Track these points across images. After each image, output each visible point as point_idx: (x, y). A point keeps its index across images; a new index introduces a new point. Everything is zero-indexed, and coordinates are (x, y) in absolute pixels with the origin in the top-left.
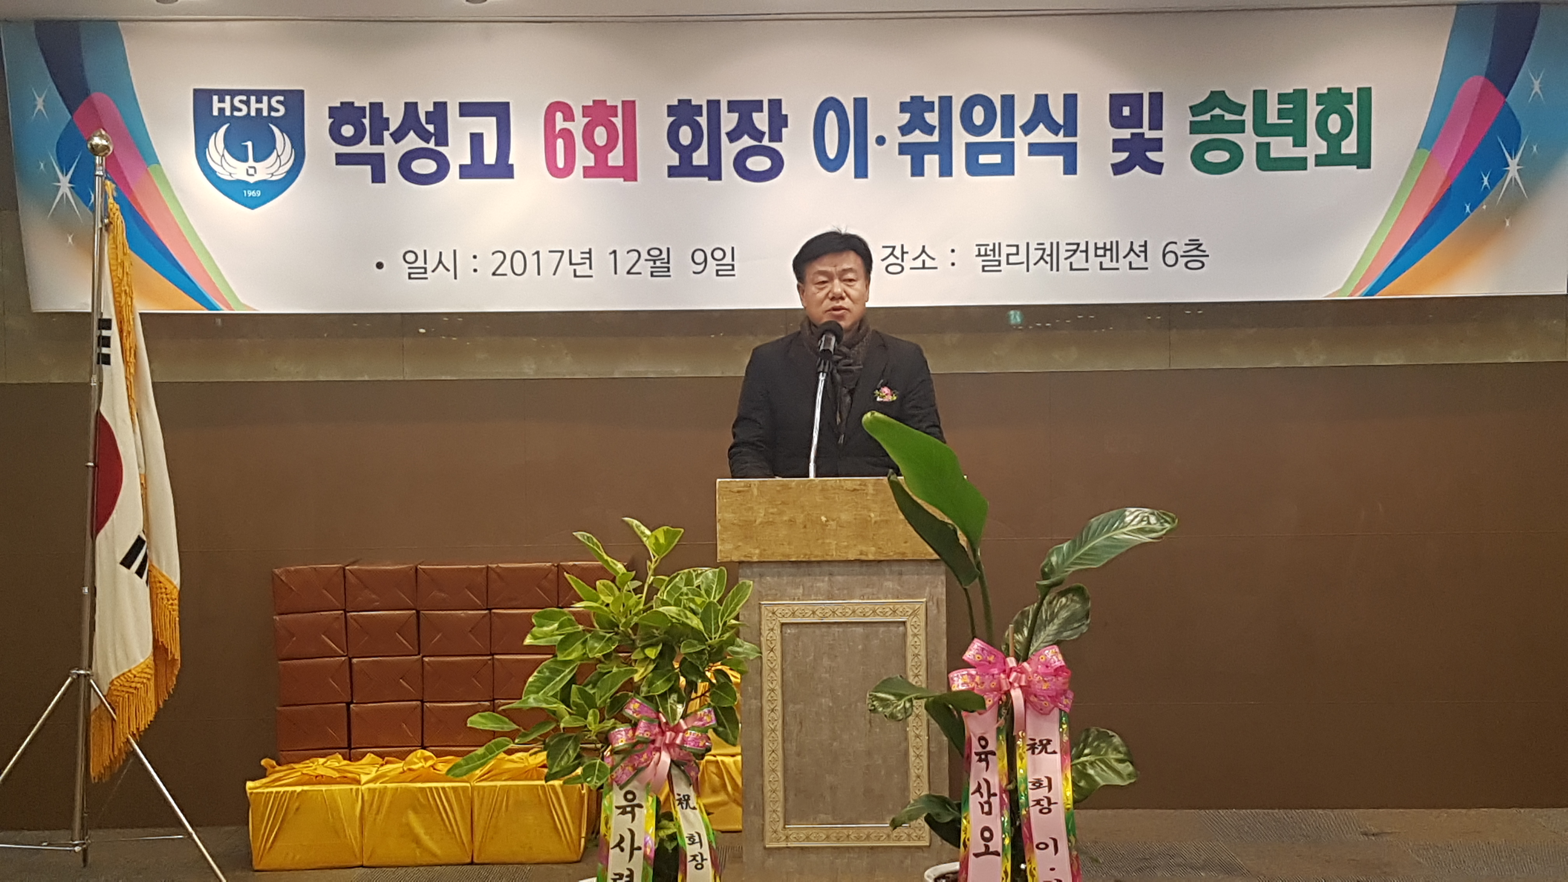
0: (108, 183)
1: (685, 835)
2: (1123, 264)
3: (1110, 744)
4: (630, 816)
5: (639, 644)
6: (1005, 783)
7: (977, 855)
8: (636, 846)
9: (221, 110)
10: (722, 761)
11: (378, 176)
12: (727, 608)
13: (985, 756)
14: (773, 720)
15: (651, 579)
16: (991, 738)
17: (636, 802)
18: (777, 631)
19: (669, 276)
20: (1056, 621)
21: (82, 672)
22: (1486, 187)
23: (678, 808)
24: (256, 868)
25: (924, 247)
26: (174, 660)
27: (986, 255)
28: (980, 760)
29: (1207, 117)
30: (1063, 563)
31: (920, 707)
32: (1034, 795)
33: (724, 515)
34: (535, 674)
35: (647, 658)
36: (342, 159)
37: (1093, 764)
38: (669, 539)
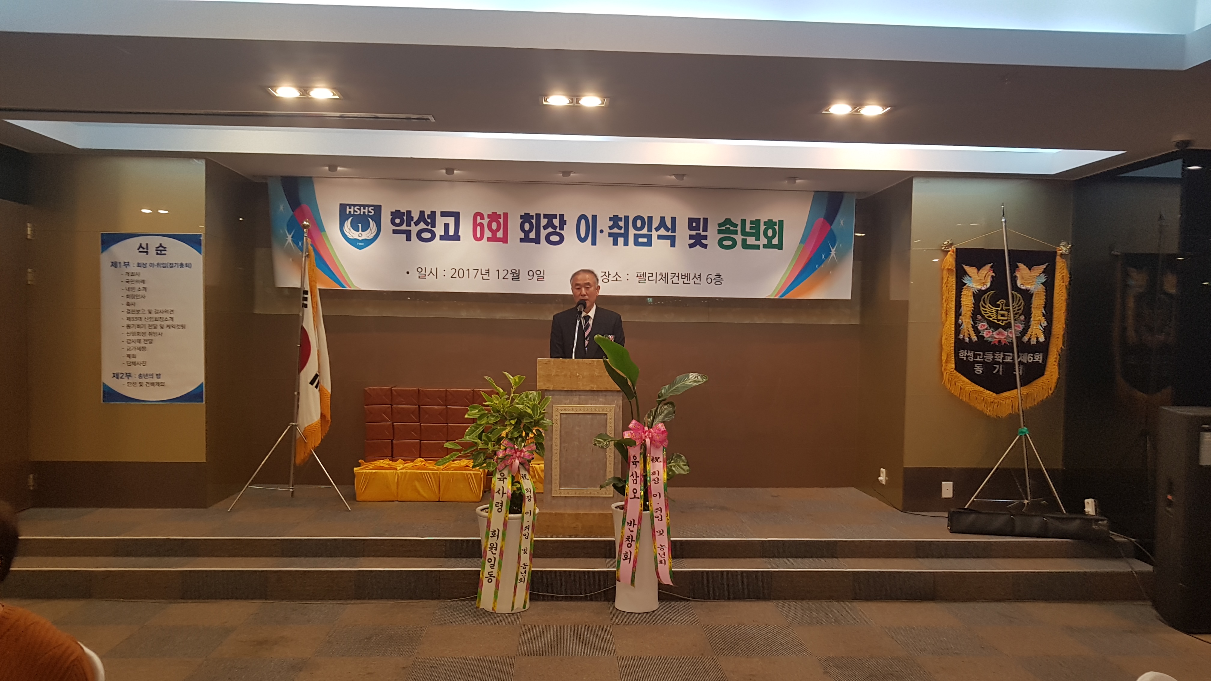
0: (309, 239)
1: (525, 489)
2: (692, 282)
3: (681, 459)
4: (502, 481)
5: (508, 418)
6: (642, 472)
7: (631, 498)
8: (504, 492)
9: (350, 212)
11: (409, 239)
12: (541, 406)
13: (635, 463)
14: (556, 449)
15: (512, 395)
16: (638, 456)
17: (505, 477)
18: (559, 416)
19: (519, 280)
20: (663, 414)
21: (294, 424)
22: (823, 259)
23: (522, 479)
24: (358, 500)
25: (617, 273)
26: (328, 421)
28: (634, 464)
30: (666, 392)
31: (612, 443)
32: (652, 477)
33: (540, 372)
34: (469, 429)
35: (511, 424)
36: (395, 232)
37: (674, 466)
38: (520, 380)
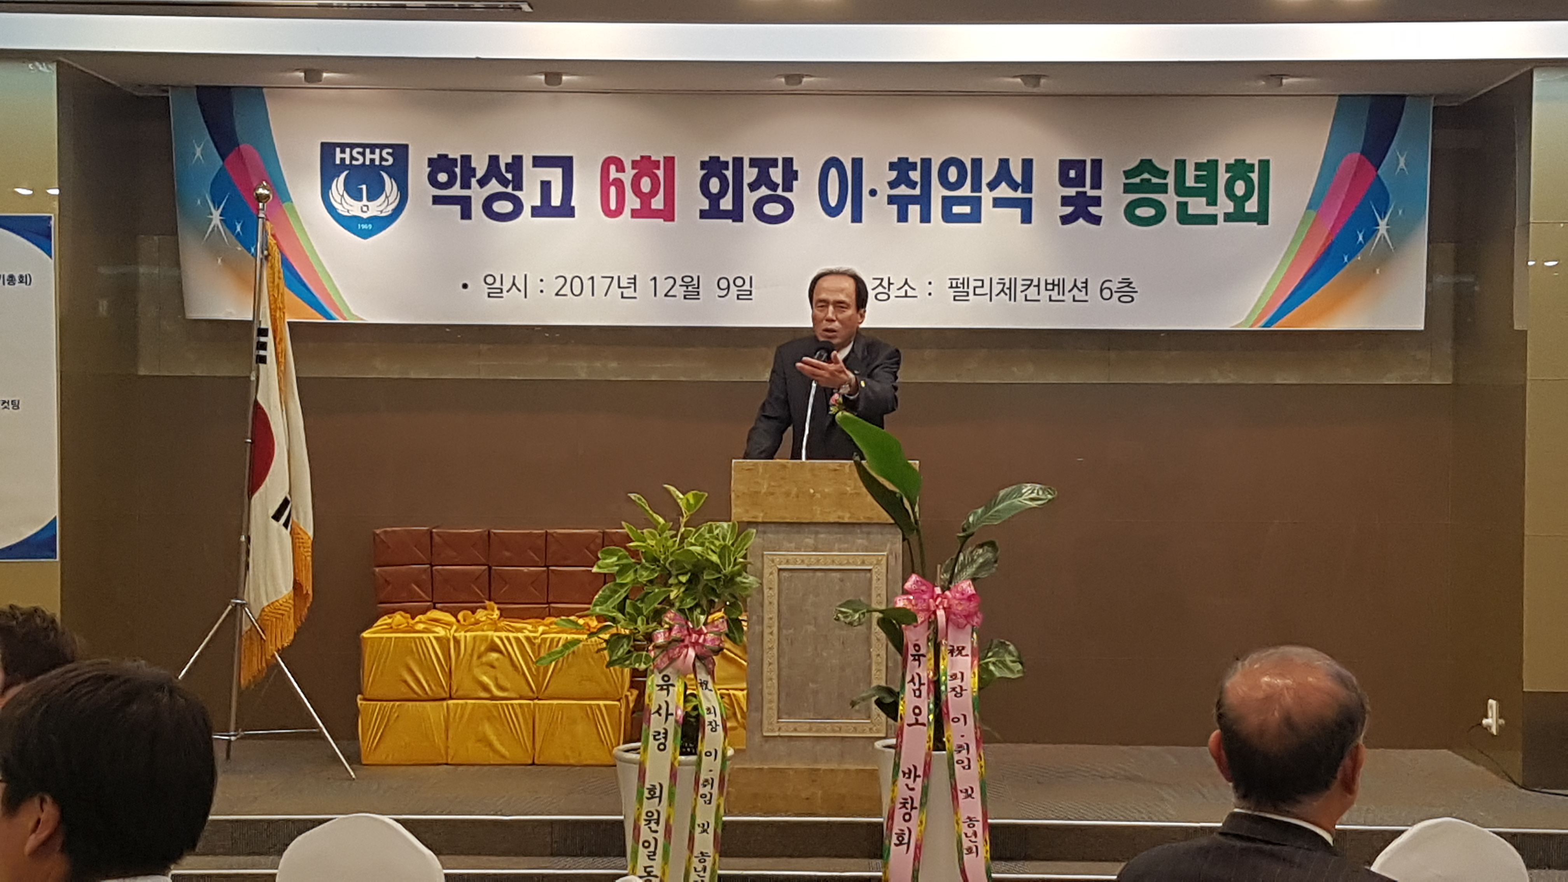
0: (268, 223)
1: (704, 707)
2: (1068, 297)
3: (1007, 650)
4: (665, 691)
5: (674, 572)
6: (931, 675)
7: (909, 725)
8: (670, 713)
9: (343, 160)
10: (734, 695)
11: (466, 214)
12: (738, 549)
13: (918, 657)
14: (771, 640)
15: (682, 530)
16: (922, 643)
17: (670, 682)
18: (776, 575)
19: (699, 299)
20: (972, 565)
21: (238, 601)
22: (1361, 243)
23: (700, 689)
25: (906, 280)
26: (307, 595)
27: (957, 287)
28: (915, 660)
29: (1137, 180)
30: (978, 520)
32: (950, 684)
33: (738, 486)
34: (600, 592)
35: (680, 582)
36: (437, 200)
37: (994, 664)
38: (697, 502)
